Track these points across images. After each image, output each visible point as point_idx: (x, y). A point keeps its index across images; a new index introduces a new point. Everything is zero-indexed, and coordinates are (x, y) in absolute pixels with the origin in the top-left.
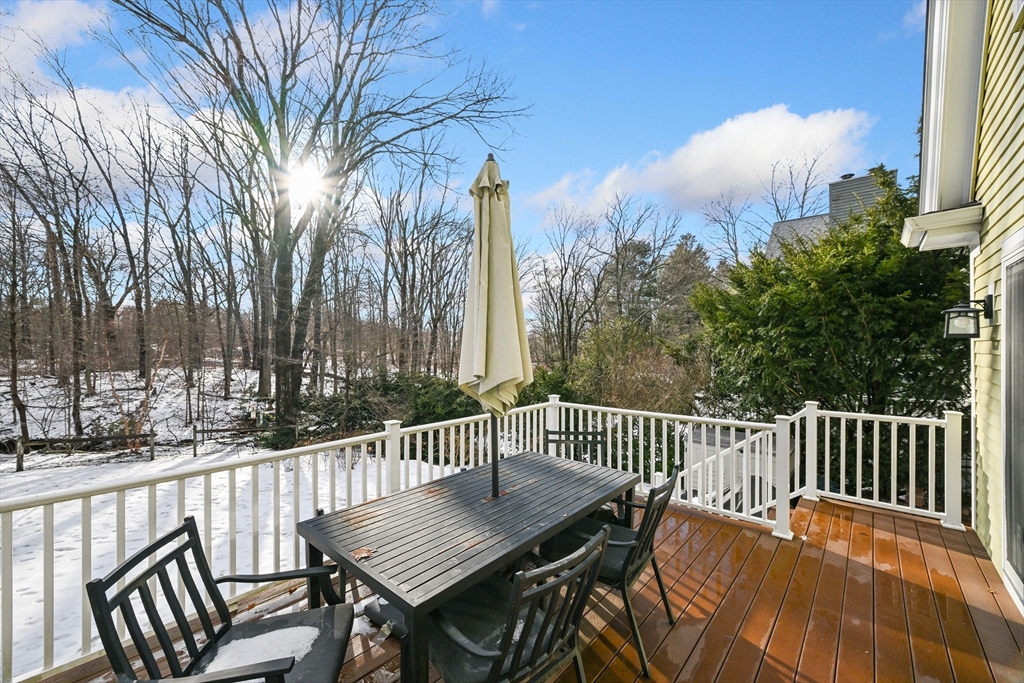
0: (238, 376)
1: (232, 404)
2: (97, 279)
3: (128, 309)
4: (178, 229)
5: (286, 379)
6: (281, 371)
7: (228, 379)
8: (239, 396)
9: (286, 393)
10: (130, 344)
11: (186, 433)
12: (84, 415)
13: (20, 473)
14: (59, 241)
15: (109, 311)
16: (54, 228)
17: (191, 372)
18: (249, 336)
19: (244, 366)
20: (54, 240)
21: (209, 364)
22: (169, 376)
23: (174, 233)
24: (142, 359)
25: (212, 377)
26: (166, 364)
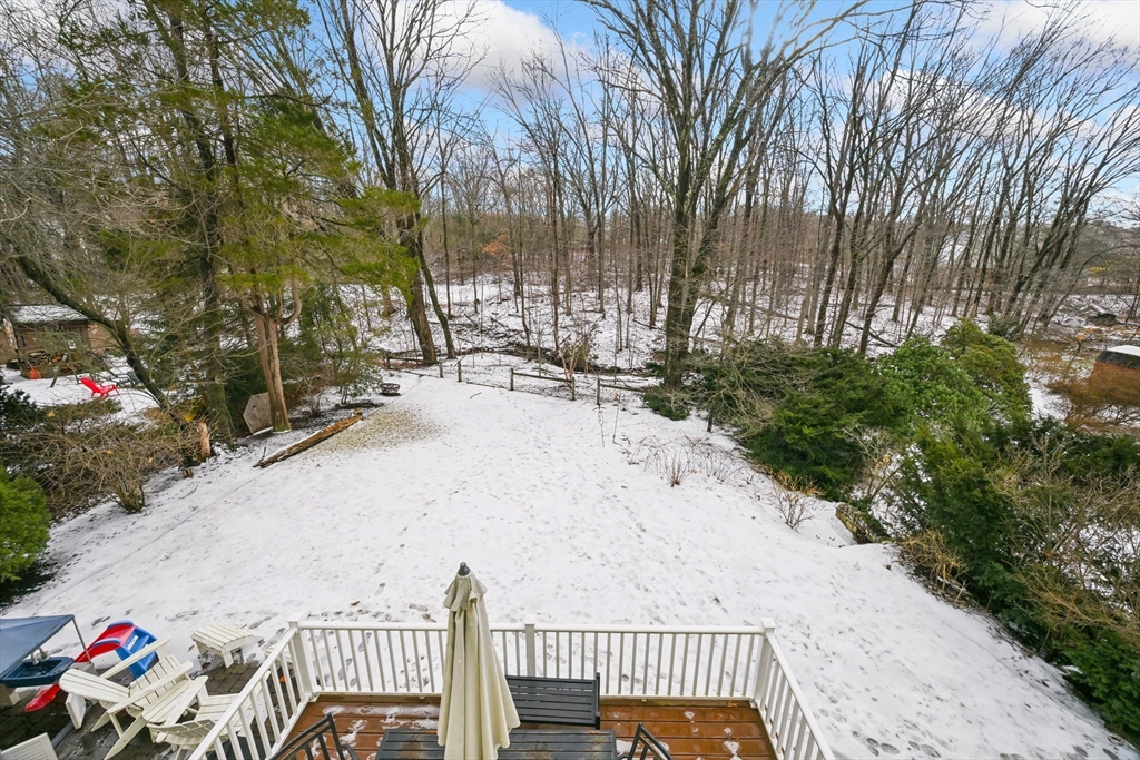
12: (562, 332)
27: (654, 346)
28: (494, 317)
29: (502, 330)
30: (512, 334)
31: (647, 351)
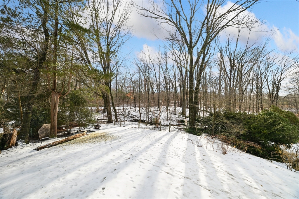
0: (177, 108)
1: (177, 116)
2: (151, 87)
3: (156, 93)
4: (165, 73)
5: (192, 111)
6: (191, 109)
7: (175, 109)
8: (178, 114)
9: (192, 116)
10: (156, 100)
11: (167, 123)
12: (149, 116)
13: (139, 129)
14: (146, 80)
15: (153, 93)
16: (145, 77)
17: (167, 107)
18: (179, 98)
19: (178, 106)
20: (145, 79)
21: (171, 105)
22: (163, 108)
23: (164, 74)
24: (159, 104)
25: (172, 108)
26: (163, 106)
27: (177, 119)
28: (129, 112)
29: (130, 115)
30: (134, 117)
31: (175, 120)
